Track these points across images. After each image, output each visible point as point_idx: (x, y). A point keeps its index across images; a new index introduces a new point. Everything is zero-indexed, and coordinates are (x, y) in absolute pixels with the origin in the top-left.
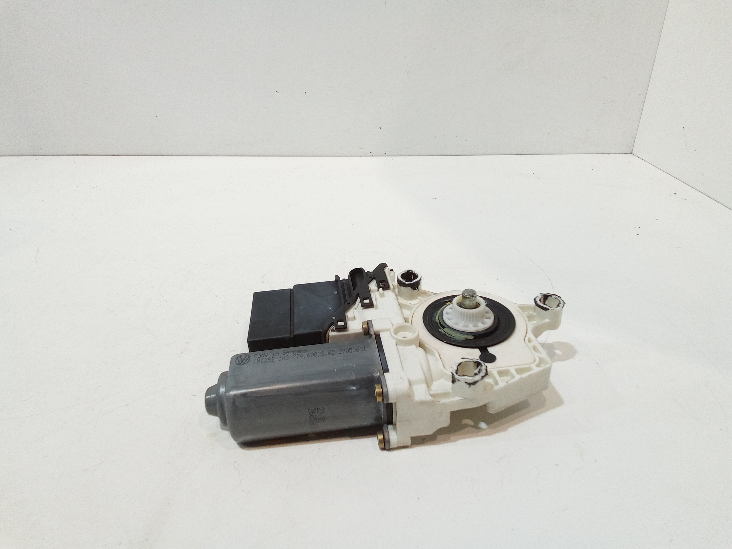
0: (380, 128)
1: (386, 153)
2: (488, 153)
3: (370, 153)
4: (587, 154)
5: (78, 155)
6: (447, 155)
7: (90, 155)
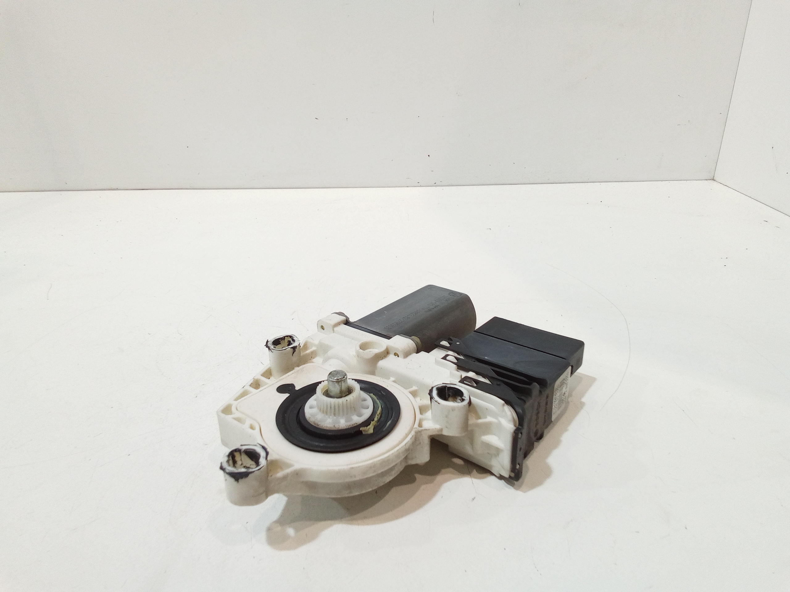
0: (429, 156)
1: (435, 183)
2: (549, 182)
3: (418, 183)
4: (662, 181)
5: (104, 190)
6: (503, 185)
7: (117, 189)
